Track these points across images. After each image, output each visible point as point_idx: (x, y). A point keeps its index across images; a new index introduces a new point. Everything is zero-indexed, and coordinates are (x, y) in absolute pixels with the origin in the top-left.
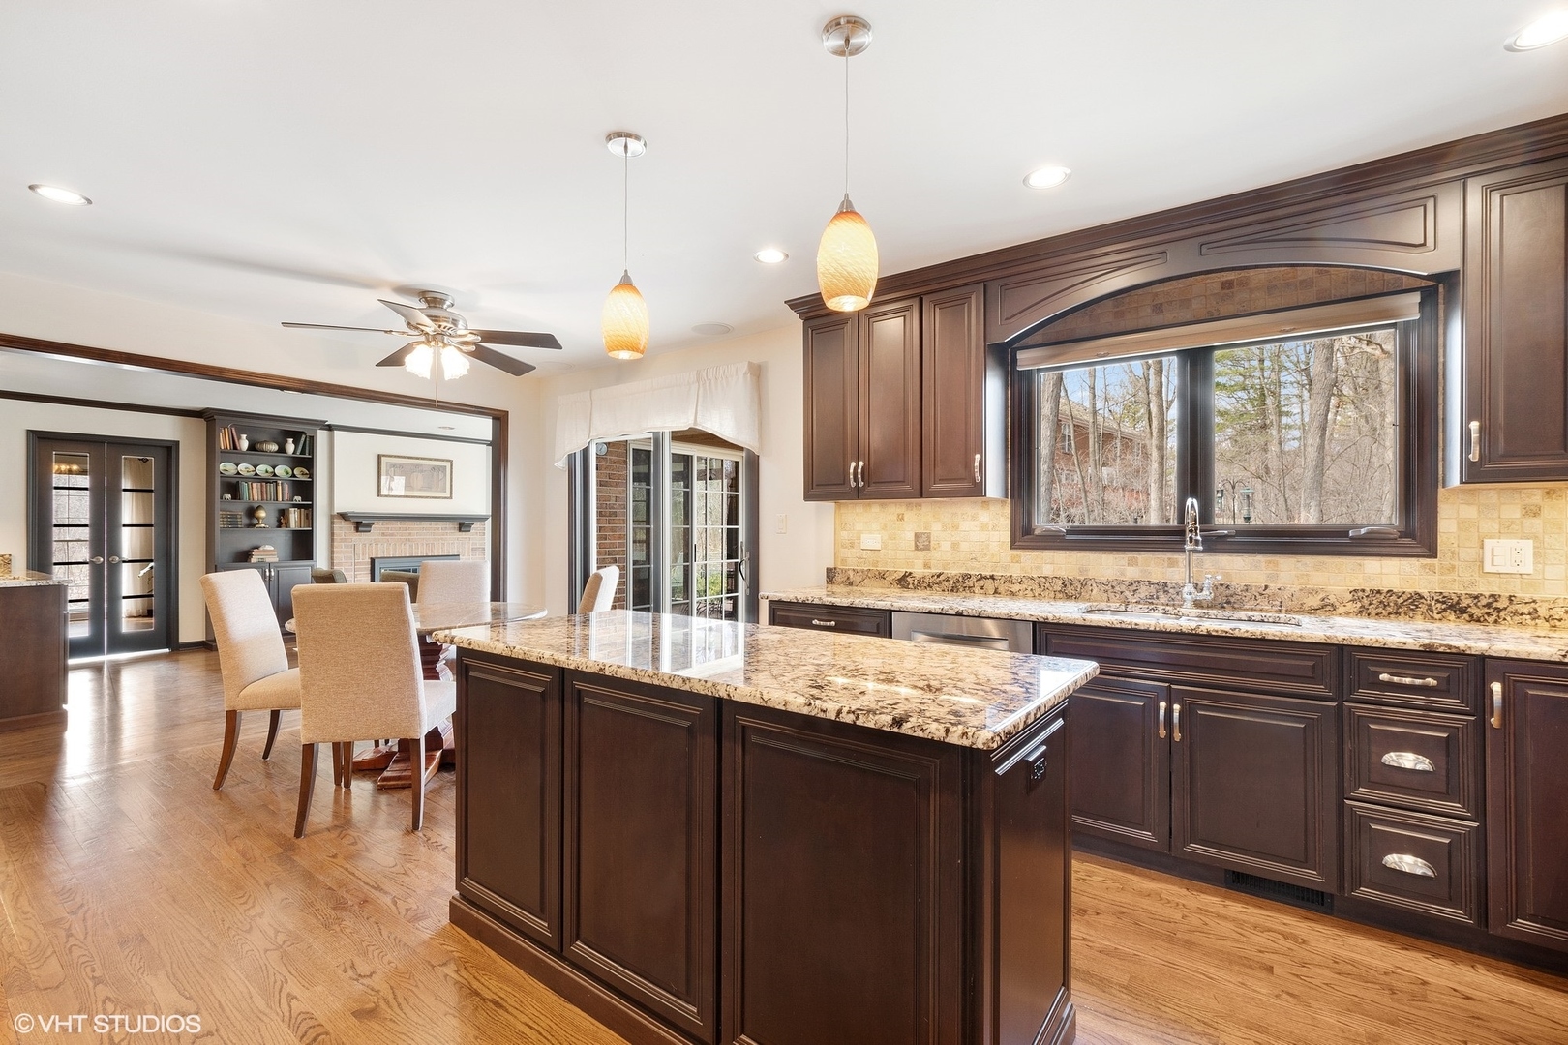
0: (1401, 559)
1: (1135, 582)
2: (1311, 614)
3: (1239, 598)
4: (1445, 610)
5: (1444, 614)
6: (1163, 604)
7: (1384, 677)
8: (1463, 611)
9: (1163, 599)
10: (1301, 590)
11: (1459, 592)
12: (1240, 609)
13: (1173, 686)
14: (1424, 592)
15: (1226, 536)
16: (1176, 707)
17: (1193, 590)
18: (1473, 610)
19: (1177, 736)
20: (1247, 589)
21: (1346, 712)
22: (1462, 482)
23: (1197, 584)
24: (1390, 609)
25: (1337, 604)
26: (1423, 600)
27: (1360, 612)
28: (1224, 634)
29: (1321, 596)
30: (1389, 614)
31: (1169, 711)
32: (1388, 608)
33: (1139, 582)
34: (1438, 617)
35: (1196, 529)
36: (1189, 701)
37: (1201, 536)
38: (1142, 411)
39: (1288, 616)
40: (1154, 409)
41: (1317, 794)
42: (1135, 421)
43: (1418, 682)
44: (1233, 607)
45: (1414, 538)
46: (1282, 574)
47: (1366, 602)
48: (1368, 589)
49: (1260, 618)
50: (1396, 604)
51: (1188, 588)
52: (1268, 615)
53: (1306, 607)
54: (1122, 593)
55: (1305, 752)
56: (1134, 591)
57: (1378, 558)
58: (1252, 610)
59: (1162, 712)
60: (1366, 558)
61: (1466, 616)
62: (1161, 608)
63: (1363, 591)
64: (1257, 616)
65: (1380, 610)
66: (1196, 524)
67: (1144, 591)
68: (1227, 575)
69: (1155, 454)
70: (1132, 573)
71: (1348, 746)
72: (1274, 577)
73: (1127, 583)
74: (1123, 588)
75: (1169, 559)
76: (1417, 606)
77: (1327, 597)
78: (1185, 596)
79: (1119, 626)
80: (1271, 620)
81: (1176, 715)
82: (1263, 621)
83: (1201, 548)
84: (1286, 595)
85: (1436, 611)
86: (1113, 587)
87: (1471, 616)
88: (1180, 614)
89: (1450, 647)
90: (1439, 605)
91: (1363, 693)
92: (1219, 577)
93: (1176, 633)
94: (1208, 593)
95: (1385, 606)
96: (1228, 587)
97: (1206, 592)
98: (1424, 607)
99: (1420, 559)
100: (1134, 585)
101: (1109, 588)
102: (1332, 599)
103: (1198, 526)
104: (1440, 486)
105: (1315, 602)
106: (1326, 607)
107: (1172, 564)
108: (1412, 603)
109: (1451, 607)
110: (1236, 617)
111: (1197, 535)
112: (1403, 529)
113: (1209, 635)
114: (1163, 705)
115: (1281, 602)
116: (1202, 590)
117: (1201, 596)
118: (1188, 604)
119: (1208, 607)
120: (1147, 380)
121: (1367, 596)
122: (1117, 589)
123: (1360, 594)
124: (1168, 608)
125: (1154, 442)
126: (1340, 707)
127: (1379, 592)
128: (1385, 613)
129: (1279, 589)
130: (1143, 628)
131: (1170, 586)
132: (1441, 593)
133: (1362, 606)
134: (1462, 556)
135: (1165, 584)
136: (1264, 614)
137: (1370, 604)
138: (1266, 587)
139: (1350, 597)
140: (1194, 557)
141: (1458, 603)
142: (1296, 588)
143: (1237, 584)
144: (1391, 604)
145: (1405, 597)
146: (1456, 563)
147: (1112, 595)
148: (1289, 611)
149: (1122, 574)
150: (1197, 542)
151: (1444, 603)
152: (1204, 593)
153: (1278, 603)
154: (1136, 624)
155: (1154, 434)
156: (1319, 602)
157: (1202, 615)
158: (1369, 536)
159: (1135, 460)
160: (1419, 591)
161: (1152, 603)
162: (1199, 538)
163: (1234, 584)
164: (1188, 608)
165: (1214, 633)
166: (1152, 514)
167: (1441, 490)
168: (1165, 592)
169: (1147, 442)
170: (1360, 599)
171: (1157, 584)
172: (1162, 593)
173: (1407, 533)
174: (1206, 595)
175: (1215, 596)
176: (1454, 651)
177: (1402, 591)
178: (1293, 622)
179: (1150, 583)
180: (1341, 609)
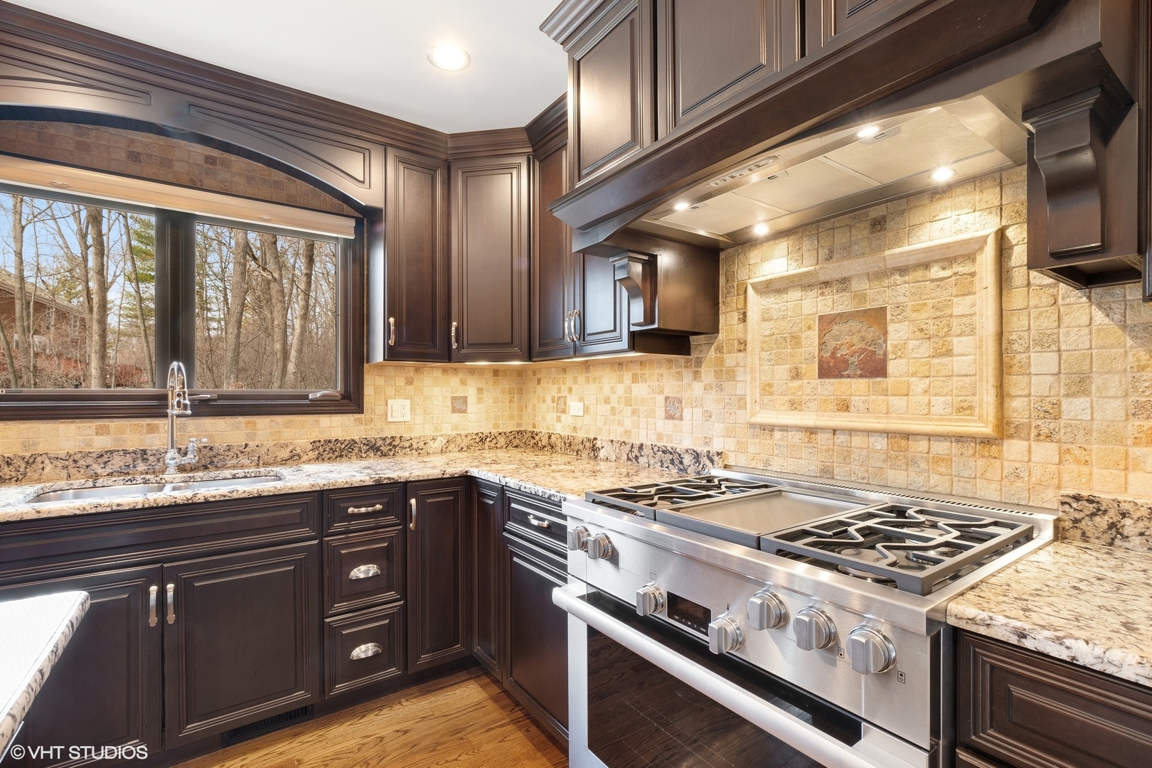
0: (343, 415)
1: (106, 452)
2: (282, 464)
3: (222, 457)
4: (368, 450)
5: (368, 453)
6: (142, 473)
7: (351, 510)
8: (378, 449)
9: (141, 467)
10: (275, 445)
11: (375, 437)
12: (224, 467)
13: (165, 565)
14: (356, 438)
15: (209, 400)
16: (170, 586)
17: (177, 455)
18: (382, 448)
19: (171, 618)
20: (229, 449)
21: (325, 545)
22: (384, 360)
23: (180, 449)
24: (336, 454)
25: (301, 454)
26: (356, 445)
27: (318, 458)
28: (223, 499)
29: (290, 449)
30: (336, 457)
31: (162, 593)
32: (335, 453)
33: (111, 452)
34: (364, 455)
35: (184, 393)
36: (185, 575)
37: (189, 400)
38: (80, 288)
39: (268, 469)
40: (93, 285)
41: (304, 623)
42: (70, 295)
43: (370, 509)
44: (216, 467)
45: (350, 400)
46: (259, 432)
47: (321, 449)
48: (322, 440)
49: (243, 475)
50: (340, 449)
51: (172, 453)
52: (251, 470)
53: (279, 459)
54: (87, 467)
55: (295, 588)
56: (105, 463)
57: (329, 415)
58: (234, 467)
59: (153, 596)
60: (321, 416)
61: (379, 453)
62: (139, 478)
63: (319, 441)
64: (240, 472)
65: (331, 455)
66: (183, 388)
67: (117, 462)
68: (210, 437)
69: (95, 327)
70: (101, 443)
71: (327, 574)
72: (252, 436)
73: (95, 455)
74: (90, 461)
75: (149, 425)
76: (353, 449)
77: (294, 449)
78: (168, 461)
79: (93, 511)
80: (253, 475)
81: (170, 594)
82: (246, 477)
83: (189, 412)
84: (263, 450)
85: (363, 452)
86: (75, 461)
87: (382, 453)
88: (163, 481)
89: (389, 478)
90: (365, 447)
91: (339, 526)
92: (205, 440)
93: (170, 506)
94: (192, 456)
95: (334, 451)
96: (211, 449)
97: (190, 456)
98: (356, 450)
99: (354, 415)
100: (104, 456)
101: (70, 462)
102: (298, 450)
103: (186, 390)
104: (365, 362)
105: (285, 454)
106: (294, 458)
107: (152, 429)
108: (350, 448)
109: (372, 448)
110: (221, 476)
111: (185, 399)
112: (343, 392)
113: (207, 503)
114: (154, 589)
115: (259, 457)
116: (185, 454)
117: (185, 460)
118: (171, 470)
119: (192, 470)
120: (85, 259)
121: (322, 445)
122: (82, 463)
123: (318, 444)
124: (148, 477)
125: (95, 315)
126: (321, 542)
127: (330, 441)
128: (334, 457)
129: (257, 446)
130: (127, 508)
131: (149, 453)
132: (366, 438)
133: (319, 453)
134: (377, 411)
135: (144, 452)
136: (246, 470)
137: (324, 451)
138: (246, 445)
139: (311, 447)
140: (177, 421)
141: (375, 444)
142: (271, 444)
143: (220, 444)
144: (338, 450)
145: (346, 443)
146: (373, 417)
147: (73, 471)
148: (266, 464)
149: (88, 445)
150: (185, 407)
151: (367, 445)
152: (189, 456)
153: (256, 458)
154: (118, 505)
155: (95, 309)
156: (289, 454)
157: (188, 479)
158: (323, 398)
159: (73, 332)
160: (354, 438)
161: (128, 473)
162: (187, 402)
163: (217, 445)
164: (171, 475)
165: (212, 499)
166: (92, 382)
167: (366, 365)
168: (143, 460)
169: (86, 316)
170: (317, 448)
171: (134, 452)
172: (139, 462)
173: (346, 396)
174: (191, 458)
175: (200, 459)
176: (392, 481)
177: (343, 439)
178: (272, 474)
179: (126, 452)
180: (305, 458)
